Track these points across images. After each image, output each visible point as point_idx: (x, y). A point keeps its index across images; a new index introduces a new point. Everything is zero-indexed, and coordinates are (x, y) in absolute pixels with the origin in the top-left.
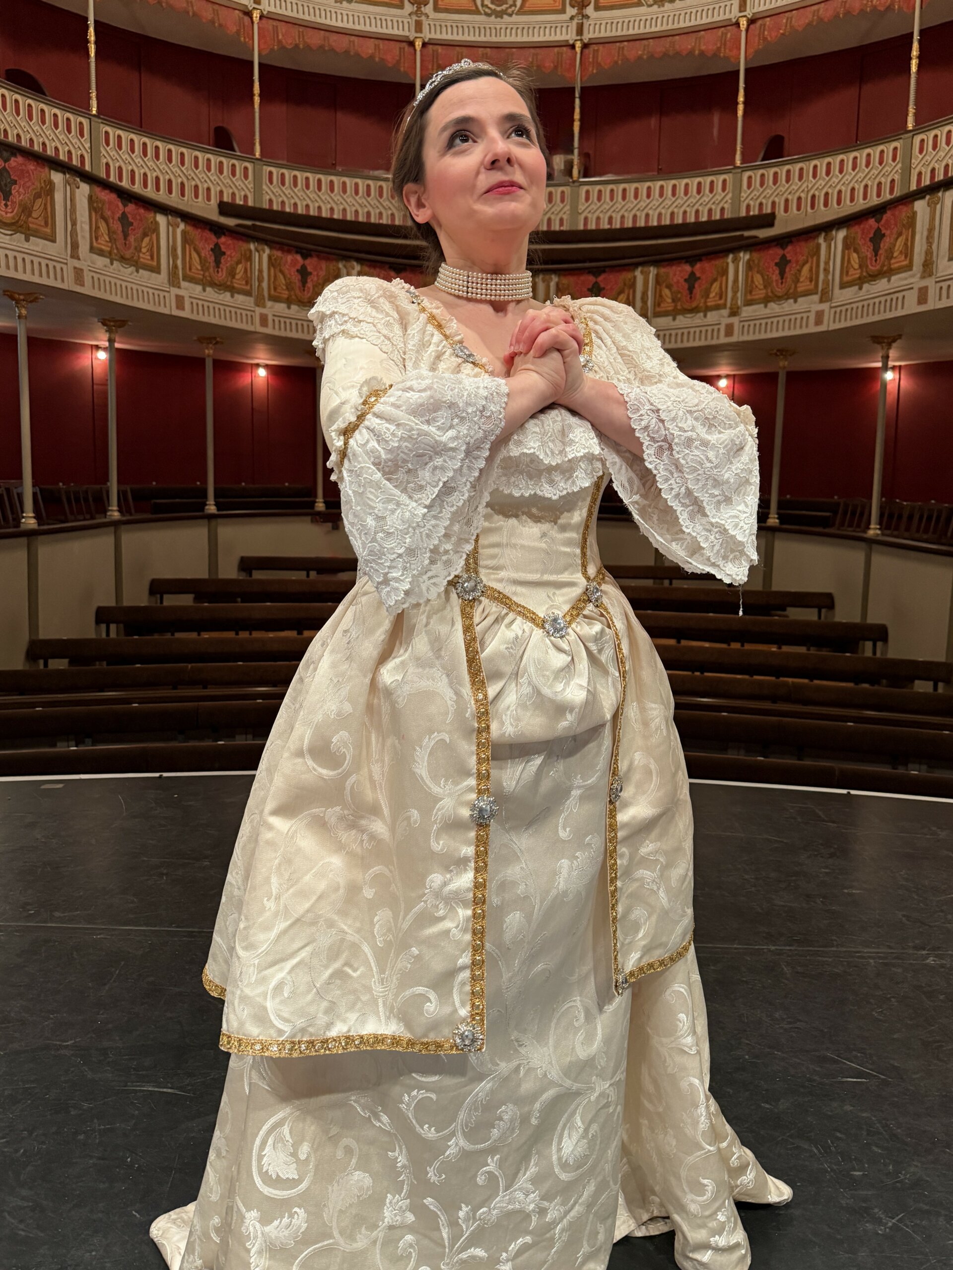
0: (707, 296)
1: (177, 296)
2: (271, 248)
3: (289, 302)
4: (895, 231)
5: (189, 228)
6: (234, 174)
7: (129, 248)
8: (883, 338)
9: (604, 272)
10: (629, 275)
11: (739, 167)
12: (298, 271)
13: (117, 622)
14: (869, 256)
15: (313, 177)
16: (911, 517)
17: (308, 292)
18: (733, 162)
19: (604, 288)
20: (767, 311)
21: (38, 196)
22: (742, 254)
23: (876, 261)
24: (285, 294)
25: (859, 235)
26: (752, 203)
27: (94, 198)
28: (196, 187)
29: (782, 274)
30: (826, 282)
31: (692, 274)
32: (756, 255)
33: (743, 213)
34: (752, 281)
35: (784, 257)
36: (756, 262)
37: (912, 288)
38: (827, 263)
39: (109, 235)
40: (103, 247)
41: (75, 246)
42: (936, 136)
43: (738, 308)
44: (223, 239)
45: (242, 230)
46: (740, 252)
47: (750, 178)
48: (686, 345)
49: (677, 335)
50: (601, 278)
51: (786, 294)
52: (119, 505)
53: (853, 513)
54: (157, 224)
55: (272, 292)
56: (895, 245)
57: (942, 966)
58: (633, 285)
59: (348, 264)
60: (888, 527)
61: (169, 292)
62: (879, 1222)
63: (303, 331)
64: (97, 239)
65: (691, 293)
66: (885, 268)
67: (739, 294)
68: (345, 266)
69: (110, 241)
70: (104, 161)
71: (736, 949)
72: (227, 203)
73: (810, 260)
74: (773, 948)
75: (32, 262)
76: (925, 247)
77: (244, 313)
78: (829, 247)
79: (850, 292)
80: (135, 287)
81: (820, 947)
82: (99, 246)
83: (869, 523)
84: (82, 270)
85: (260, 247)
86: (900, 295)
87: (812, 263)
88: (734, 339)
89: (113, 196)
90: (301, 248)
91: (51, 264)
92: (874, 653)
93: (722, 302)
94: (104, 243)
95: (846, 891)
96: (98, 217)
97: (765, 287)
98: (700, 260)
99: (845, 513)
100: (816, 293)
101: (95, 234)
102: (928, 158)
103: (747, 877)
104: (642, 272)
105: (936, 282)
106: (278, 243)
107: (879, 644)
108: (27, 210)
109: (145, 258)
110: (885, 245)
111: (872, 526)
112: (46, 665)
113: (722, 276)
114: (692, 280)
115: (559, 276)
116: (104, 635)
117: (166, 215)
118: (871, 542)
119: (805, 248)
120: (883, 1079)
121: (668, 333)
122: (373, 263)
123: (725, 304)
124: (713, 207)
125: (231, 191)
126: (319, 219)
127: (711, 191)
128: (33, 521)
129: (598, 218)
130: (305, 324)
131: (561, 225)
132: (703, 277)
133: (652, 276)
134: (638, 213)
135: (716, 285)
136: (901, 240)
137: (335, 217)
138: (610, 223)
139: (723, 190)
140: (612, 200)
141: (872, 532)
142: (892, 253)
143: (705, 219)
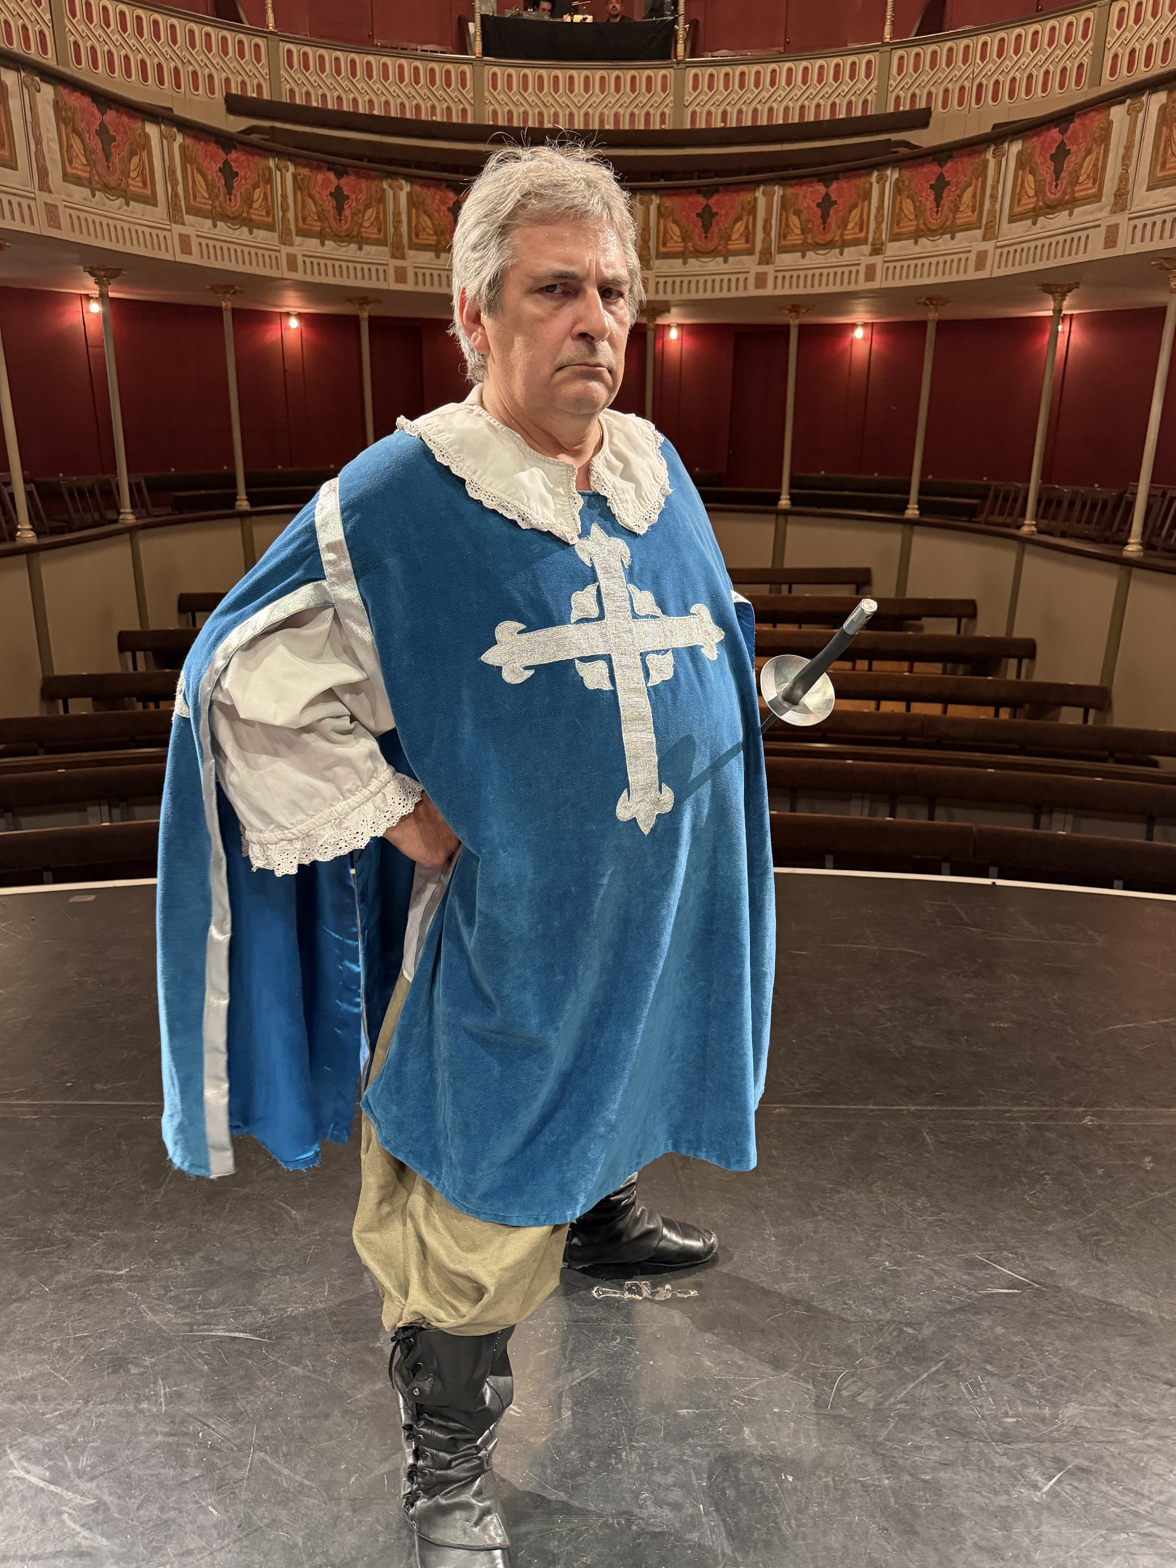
0: (845, 227)
1: (181, 236)
2: (296, 164)
3: (322, 237)
4: (1083, 146)
5: (189, 141)
6: (242, 55)
7: (114, 173)
8: (1057, 286)
9: (717, 191)
10: (748, 197)
11: (888, 44)
12: (331, 194)
13: (145, 650)
14: (1048, 180)
15: (344, 58)
16: (1072, 504)
17: (346, 222)
18: (881, 37)
19: (717, 213)
20: (917, 249)
22: (889, 172)
23: (1056, 186)
24: (317, 227)
25: (1038, 150)
26: (902, 94)
27: (61, 104)
28: (195, 73)
29: (938, 200)
30: (992, 212)
31: (827, 196)
32: (907, 174)
33: (891, 109)
34: (901, 209)
35: (941, 176)
36: (907, 183)
37: (1099, 226)
38: (995, 187)
39: (85, 156)
40: (79, 173)
41: (43, 174)
42: (1140, 4)
43: (882, 244)
44: (233, 155)
45: (255, 137)
46: (886, 169)
47: (901, 58)
48: (817, 290)
49: (806, 276)
50: (713, 200)
51: (942, 227)
52: (133, 506)
53: (1005, 499)
54: (147, 137)
55: (301, 224)
56: (1081, 167)
57: (1100, 1127)
58: (753, 211)
59: (395, 184)
60: (1043, 517)
61: (170, 230)
62: (1036, 1487)
63: (341, 275)
64: (71, 162)
65: (824, 222)
66: (1067, 197)
67: (884, 226)
68: (391, 187)
69: (89, 164)
70: (72, 39)
71: (872, 1110)
72: (236, 96)
73: (974, 181)
74: (913, 1108)
76: (1119, 171)
77: (267, 253)
78: (999, 165)
79: (1021, 229)
80: (126, 226)
81: (966, 1105)
82: (74, 171)
83: (1023, 515)
84: (55, 206)
85: (282, 164)
86: (1083, 234)
87: (976, 187)
88: (875, 285)
89: (86, 101)
90: (334, 164)
92: (1019, 675)
93: (862, 235)
94: (80, 167)
95: (993, 1024)
96: (69, 130)
97: (916, 216)
98: (837, 179)
99: (996, 498)
100: (980, 228)
101: (66, 151)
102: (1128, 35)
103: (881, 1007)
104: (764, 193)
105: (1130, 219)
106: (305, 158)
107: (1025, 662)
109: (135, 185)
110: (1069, 165)
111: (1027, 521)
112: (66, 707)
113: (863, 201)
114: (826, 204)
115: (661, 196)
116: (131, 669)
117: (158, 123)
118: (1024, 541)
119: (970, 164)
120: (1037, 1289)
121: (795, 274)
122: (426, 182)
123: (866, 239)
124: (854, 99)
125: (240, 79)
126: (355, 115)
127: (852, 77)
128: (31, 534)
129: (709, 113)
130: (344, 265)
131: (663, 121)
132: (840, 201)
133: (776, 199)
134: (759, 107)
135: (855, 213)
136: (1090, 160)
137: (375, 112)
138: (724, 119)
139: (868, 75)
140: (726, 88)
141: (1025, 530)
142: (1078, 177)
143: (842, 115)
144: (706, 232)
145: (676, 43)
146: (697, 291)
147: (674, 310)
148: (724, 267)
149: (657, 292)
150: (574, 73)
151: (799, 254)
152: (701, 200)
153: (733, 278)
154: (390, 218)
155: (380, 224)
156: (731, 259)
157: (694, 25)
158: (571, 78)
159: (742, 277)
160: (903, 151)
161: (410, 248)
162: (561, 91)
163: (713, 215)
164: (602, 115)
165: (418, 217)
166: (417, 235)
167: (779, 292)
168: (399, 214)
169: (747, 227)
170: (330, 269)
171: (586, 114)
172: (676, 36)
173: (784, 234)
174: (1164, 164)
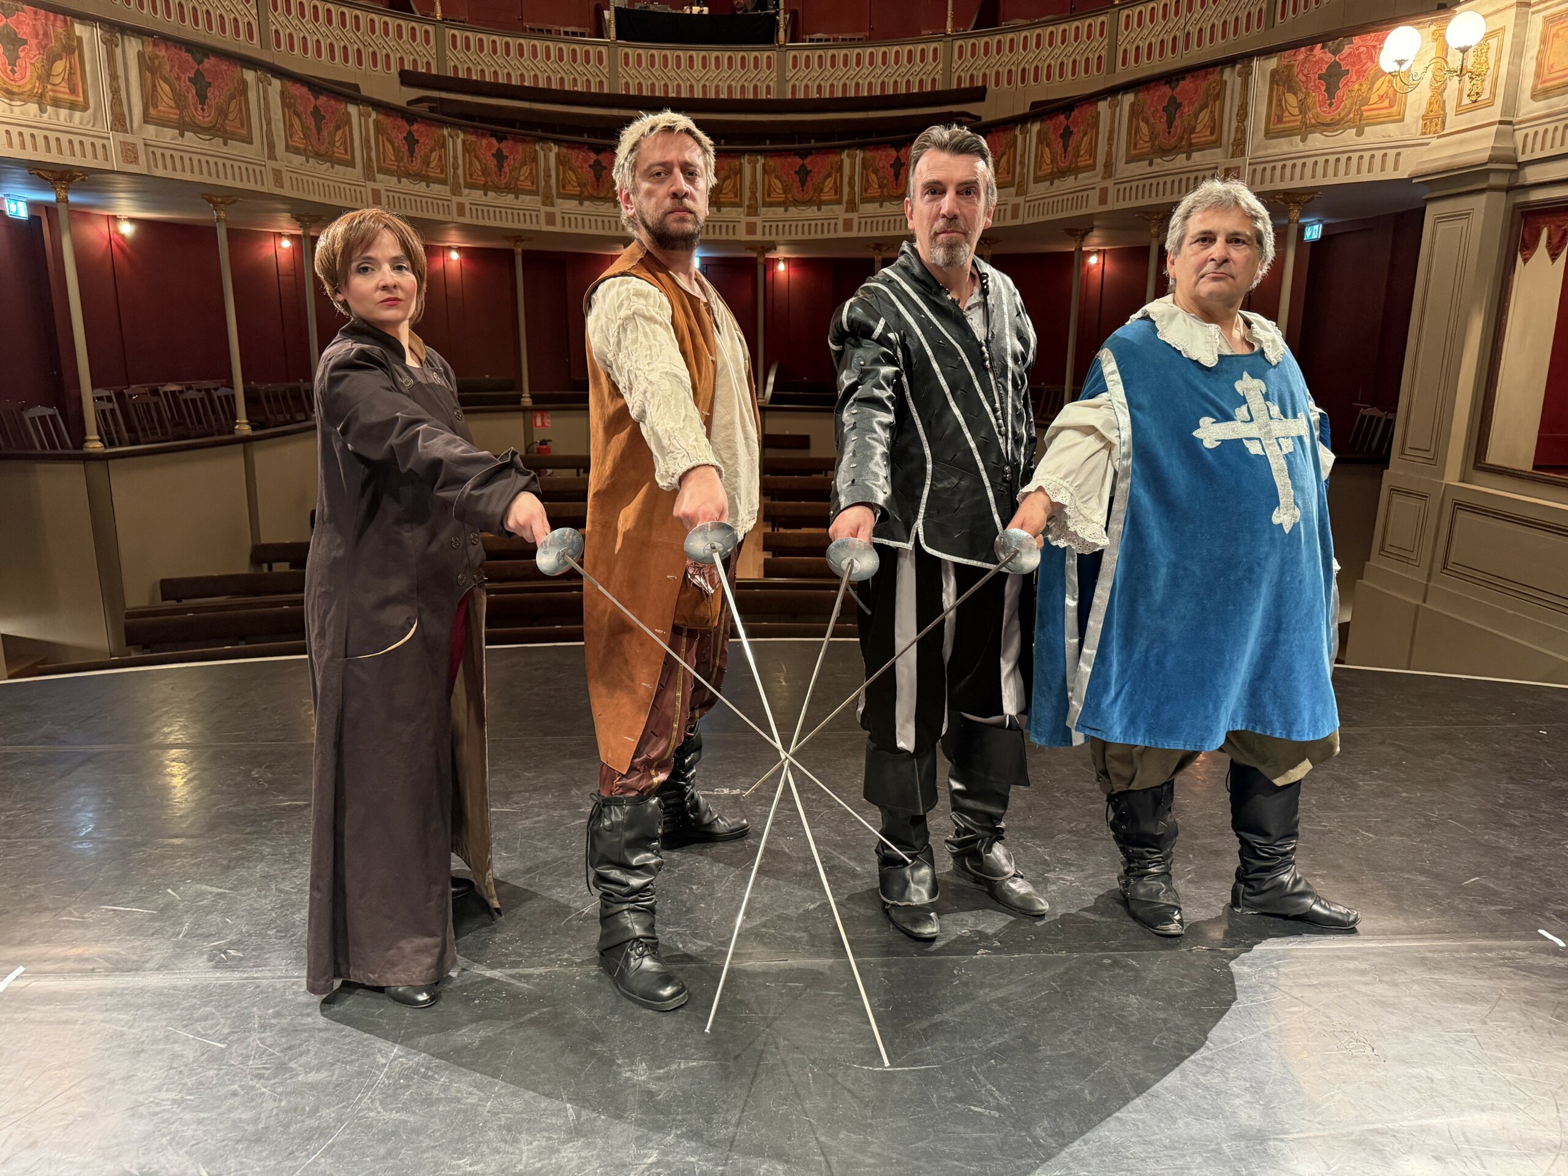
1: (373, 190)
2: (465, 133)
3: (485, 188)
4: (1081, 129)
5: (381, 117)
6: (414, 39)
7: (323, 143)
8: (1077, 230)
9: (810, 153)
10: (836, 158)
11: (950, 36)
12: (493, 155)
14: (1060, 152)
15: (500, 41)
17: (505, 177)
18: (944, 30)
19: (811, 171)
21: (232, 97)
23: (1065, 157)
24: (481, 180)
25: (1051, 130)
26: (963, 74)
27: (286, 93)
28: (374, 54)
30: (1022, 175)
31: (897, 162)
33: (955, 86)
37: (1095, 188)
38: (1023, 156)
39: (303, 131)
40: (298, 145)
41: (271, 146)
42: (1141, 12)
44: (415, 126)
47: (961, 47)
50: (808, 160)
54: (349, 115)
55: (468, 179)
56: (1081, 144)
58: (840, 169)
59: (545, 146)
61: (365, 186)
63: (501, 219)
64: (291, 137)
65: (897, 179)
66: (1073, 166)
68: (542, 148)
69: (305, 138)
72: (408, 71)
73: (1008, 151)
75: (232, 166)
76: (1106, 149)
77: (440, 203)
78: (1025, 139)
79: (1042, 188)
80: (331, 184)
82: (294, 144)
84: (280, 171)
85: (453, 133)
86: (1085, 194)
87: (1009, 155)
89: (305, 90)
90: (496, 131)
91: (250, 167)
94: (298, 141)
96: (291, 113)
100: (1013, 186)
101: (289, 131)
102: (1133, 35)
104: (848, 156)
105: (1115, 184)
106: (472, 127)
108: (223, 113)
109: (339, 152)
110: (1072, 143)
112: (270, 568)
114: (897, 165)
115: (765, 157)
117: (357, 104)
119: (1004, 137)
121: (875, 220)
122: (571, 145)
124: (924, 77)
125: (412, 57)
126: (509, 86)
127: (922, 60)
128: (247, 427)
129: (807, 87)
130: (503, 211)
131: (768, 92)
133: (858, 161)
134: (848, 82)
136: (1086, 139)
137: (526, 84)
138: (819, 92)
139: (935, 59)
140: (820, 66)
142: (1079, 151)
143: (916, 90)
144: (803, 186)
145: (778, 30)
146: (797, 233)
147: (781, 248)
148: (818, 214)
149: (764, 234)
150: (693, 53)
151: (878, 204)
152: (798, 161)
153: (826, 223)
154: (542, 173)
155: (533, 178)
156: (823, 207)
157: (794, 15)
158: (691, 57)
159: (833, 222)
160: (965, 119)
161: (558, 197)
162: (683, 67)
163: (808, 173)
164: (717, 87)
165: (564, 172)
166: (564, 187)
167: (862, 234)
168: (549, 170)
169: (835, 182)
170: (492, 215)
171: (704, 86)
172: (778, 25)
173: (865, 189)
174: (1135, 145)
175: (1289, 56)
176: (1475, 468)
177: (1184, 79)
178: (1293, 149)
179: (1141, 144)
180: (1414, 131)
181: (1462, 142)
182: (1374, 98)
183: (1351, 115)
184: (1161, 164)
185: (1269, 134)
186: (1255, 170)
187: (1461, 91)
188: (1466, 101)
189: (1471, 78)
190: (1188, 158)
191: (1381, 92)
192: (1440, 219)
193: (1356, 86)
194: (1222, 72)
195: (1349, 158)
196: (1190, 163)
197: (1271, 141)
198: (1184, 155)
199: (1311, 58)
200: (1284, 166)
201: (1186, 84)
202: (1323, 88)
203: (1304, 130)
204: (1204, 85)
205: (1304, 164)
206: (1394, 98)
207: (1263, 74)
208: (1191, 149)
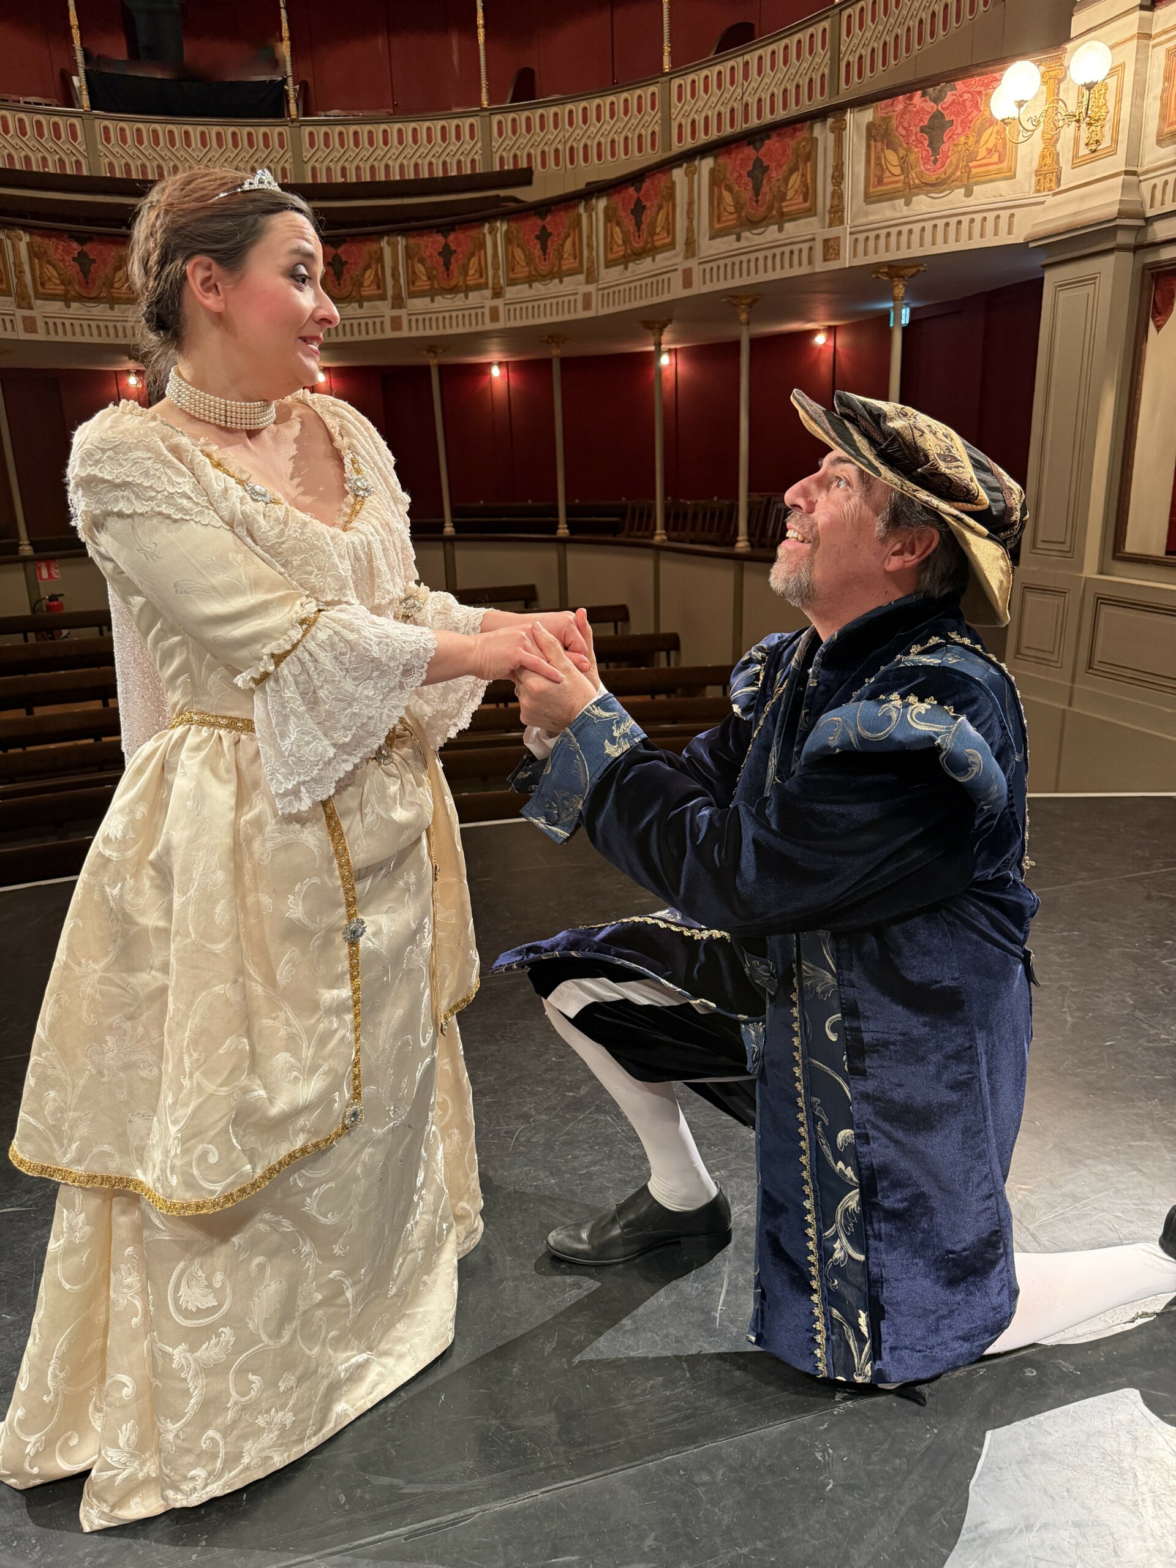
0: (466, 274)
4: (655, 203)
8: (654, 322)
9: (344, 242)
10: (375, 247)
11: (486, 109)
14: (632, 231)
16: (695, 516)
18: (480, 103)
19: (346, 262)
20: (532, 292)
22: (498, 224)
23: (639, 236)
25: (620, 206)
26: (505, 155)
29: (544, 248)
30: (590, 258)
31: (447, 246)
32: (514, 225)
33: (497, 168)
34: (514, 257)
35: (544, 228)
36: (515, 234)
37: (676, 270)
38: (590, 237)
42: (694, 82)
43: (501, 288)
46: (496, 221)
47: (500, 123)
48: (449, 331)
49: (437, 319)
50: (341, 250)
51: (550, 273)
53: (641, 515)
56: (656, 220)
58: (380, 259)
59: (12, 234)
60: (675, 529)
65: (448, 269)
66: (649, 246)
67: (500, 272)
73: (572, 233)
76: (686, 224)
78: (590, 217)
79: (615, 274)
83: (654, 527)
86: (666, 277)
87: (574, 237)
88: (500, 325)
92: (669, 664)
93: (482, 280)
97: (527, 263)
98: (453, 230)
99: (633, 517)
100: (582, 273)
102: (687, 107)
104: (388, 243)
105: (700, 263)
107: (673, 653)
110: (646, 218)
111: (658, 532)
113: (480, 250)
114: (447, 253)
118: (658, 548)
119: (565, 218)
121: (427, 317)
122: (47, 233)
123: (487, 284)
124: (462, 158)
127: (458, 138)
129: (329, 169)
131: (284, 176)
132: (459, 250)
133: (400, 249)
134: (376, 164)
135: (474, 261)
136: (662, 214)
138: (344, 175)
139: (472, 137)
140: (342, 145)
141: (658, 538)
142: (654, 228)
143: (454, 173)
144: (339, 279)
145: (288, 102)
148: (360, 312)
150: (189, 128)
151: (428, 299)
153: (370, 321)
154: (11, 268)
156: (365, 304)
157: (303, 85)
158: (187, 133)
159: (378, 321)
160: (512, 205)
161: (36, 298)
162: (177, 145)
163: (343, 263)
165: (41, 266)
166: (43, 285)
167: (414, 334)
168: (21, 264)
169: (376, 275)
172: (287, 95)
173: (412, 280)
174: (719, 217)
175: (887, 106)
176: (1115, 558)
177: (769, 137)
178: (899, 215)
179: (725, 216)
180: (1027, 188)
181: (1082, 198)
182: (982, 152)
183: (958, 173)
184: (750, 239)
185: (869, 199)
186: (856, 240)
187: (1076, 140)
188: (1084, 151)
189: (1090, 124)
190: (781, 230)
191: (990, 145)
192: (1063, 286)
193: (962, 139)
194: (811, 128)
195: (959, 222)
196: (782, 236)
197: (872, 206)
198: (776, 227)
199: (911, 108)
200: (888, 235)
201: (772, 143)
202: (926, 143)
203: (908, 192)
204: (792, 143)
205: (910, 231)
206: (1003, 151)
207: (858, 126)
208: (782, 219)
